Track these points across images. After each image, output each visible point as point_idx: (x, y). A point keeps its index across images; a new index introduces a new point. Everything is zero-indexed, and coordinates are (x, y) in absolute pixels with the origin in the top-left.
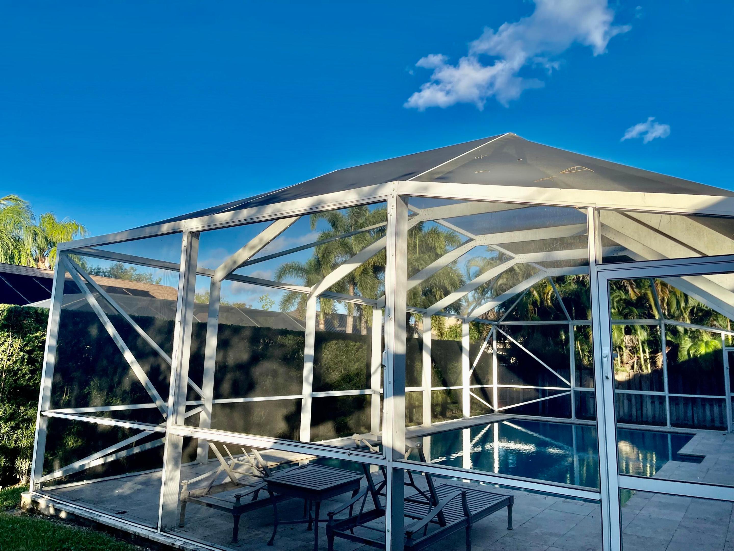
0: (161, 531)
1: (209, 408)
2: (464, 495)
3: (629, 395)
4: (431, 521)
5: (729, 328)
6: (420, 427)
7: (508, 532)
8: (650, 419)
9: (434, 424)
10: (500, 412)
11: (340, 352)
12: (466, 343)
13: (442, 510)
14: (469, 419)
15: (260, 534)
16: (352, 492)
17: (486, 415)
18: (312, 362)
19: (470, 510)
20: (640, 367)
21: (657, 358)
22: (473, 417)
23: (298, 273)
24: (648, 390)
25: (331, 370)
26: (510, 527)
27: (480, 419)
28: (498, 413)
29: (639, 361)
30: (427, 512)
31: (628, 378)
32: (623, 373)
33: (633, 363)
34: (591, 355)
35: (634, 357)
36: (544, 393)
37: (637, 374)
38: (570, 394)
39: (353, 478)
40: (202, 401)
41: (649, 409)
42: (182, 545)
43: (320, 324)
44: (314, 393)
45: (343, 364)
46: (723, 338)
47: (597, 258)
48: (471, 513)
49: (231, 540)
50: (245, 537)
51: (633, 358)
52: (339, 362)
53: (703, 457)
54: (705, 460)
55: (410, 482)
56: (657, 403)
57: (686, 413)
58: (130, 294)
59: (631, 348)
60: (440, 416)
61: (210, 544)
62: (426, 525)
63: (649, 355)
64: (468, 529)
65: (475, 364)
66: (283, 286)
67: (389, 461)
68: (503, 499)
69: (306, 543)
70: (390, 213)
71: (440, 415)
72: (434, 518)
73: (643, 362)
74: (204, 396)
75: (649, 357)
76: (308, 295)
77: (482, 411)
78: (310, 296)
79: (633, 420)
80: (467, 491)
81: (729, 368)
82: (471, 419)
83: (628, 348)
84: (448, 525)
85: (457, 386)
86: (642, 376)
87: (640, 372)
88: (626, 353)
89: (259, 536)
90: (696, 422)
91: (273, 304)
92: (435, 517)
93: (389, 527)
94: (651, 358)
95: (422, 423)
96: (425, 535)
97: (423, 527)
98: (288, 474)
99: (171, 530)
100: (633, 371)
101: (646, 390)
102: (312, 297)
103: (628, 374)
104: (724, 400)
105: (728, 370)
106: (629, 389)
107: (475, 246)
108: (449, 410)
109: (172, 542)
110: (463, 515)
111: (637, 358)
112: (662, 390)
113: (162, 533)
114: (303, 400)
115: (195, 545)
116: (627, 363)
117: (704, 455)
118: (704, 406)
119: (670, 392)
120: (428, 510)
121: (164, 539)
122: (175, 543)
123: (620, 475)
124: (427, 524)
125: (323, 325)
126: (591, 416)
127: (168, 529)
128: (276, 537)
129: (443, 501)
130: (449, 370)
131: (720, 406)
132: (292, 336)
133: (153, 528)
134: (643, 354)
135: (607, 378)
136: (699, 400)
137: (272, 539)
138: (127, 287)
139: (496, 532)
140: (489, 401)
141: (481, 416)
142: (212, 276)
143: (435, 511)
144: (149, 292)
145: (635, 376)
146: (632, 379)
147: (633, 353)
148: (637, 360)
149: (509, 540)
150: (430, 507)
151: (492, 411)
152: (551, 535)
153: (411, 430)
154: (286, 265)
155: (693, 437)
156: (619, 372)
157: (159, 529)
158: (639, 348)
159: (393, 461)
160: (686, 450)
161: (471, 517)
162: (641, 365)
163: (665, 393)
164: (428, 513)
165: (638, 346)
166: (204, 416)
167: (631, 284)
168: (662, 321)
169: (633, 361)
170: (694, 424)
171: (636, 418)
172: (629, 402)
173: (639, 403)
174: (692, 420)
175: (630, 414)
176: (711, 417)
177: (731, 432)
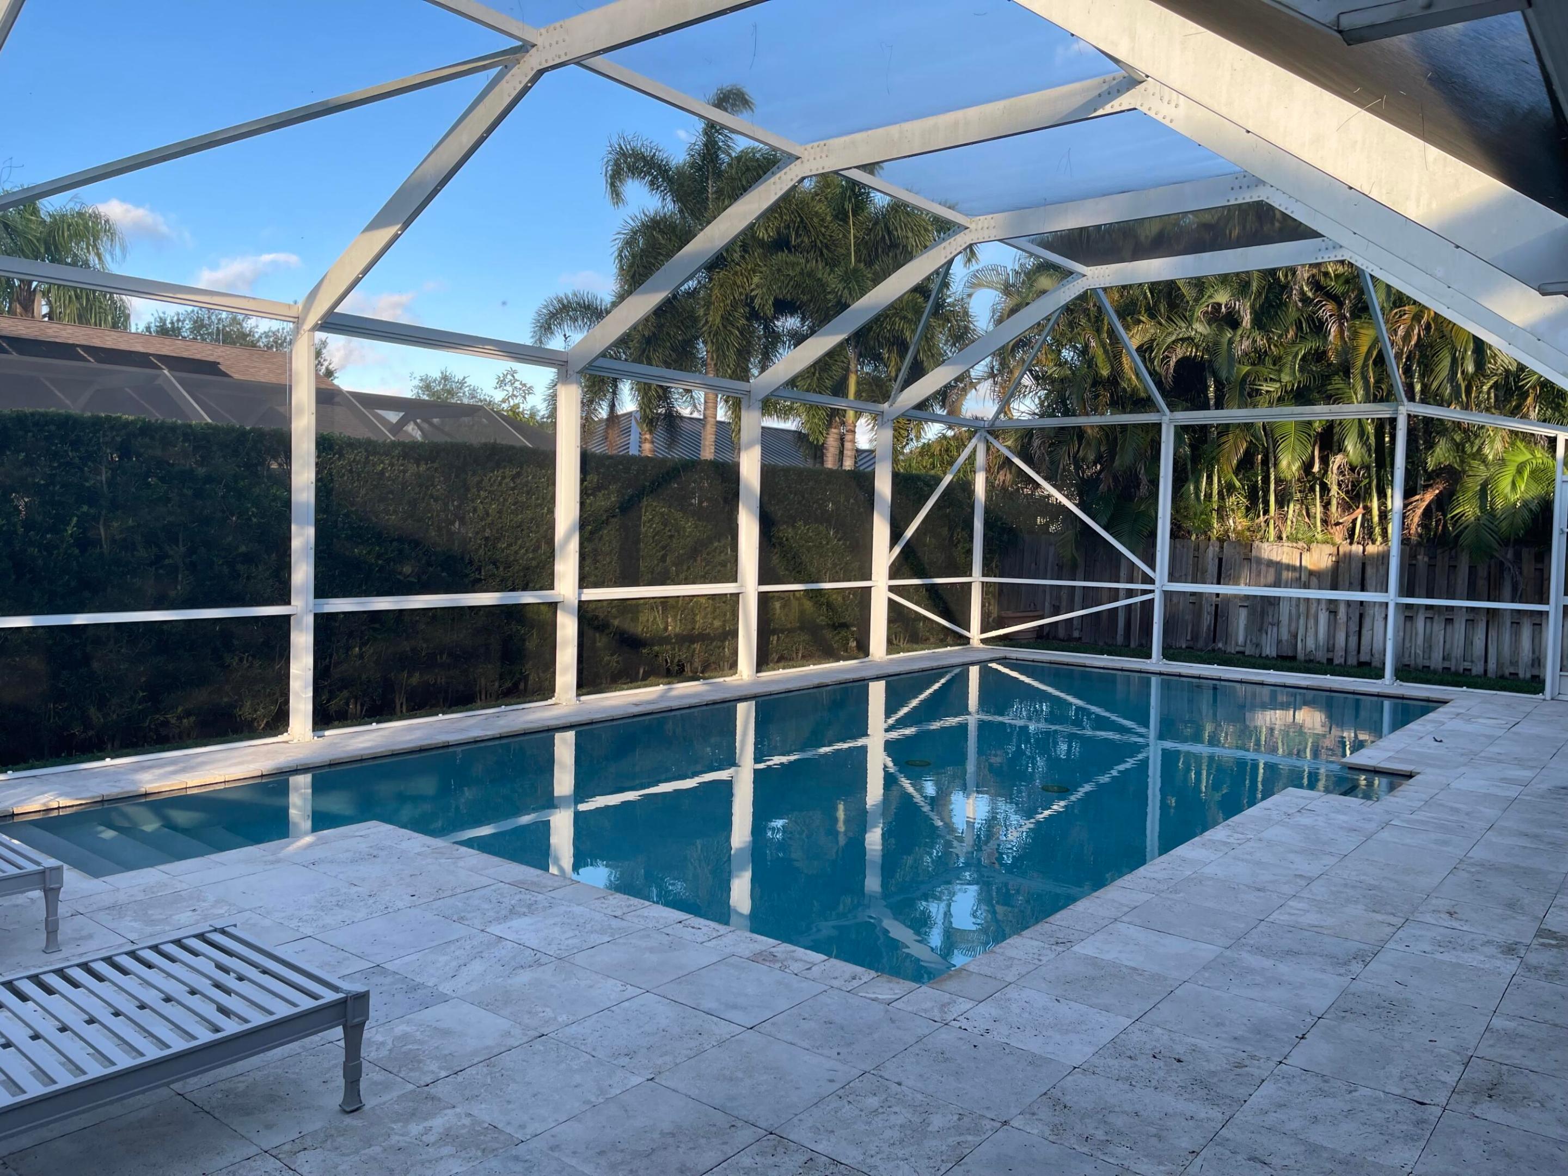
3: (1333, 603)
9: (765, 674)
10: (985, 641)
14: (884, 660)
17: (945, 649)
20: (1370, 531)
22: (898, 655)
27: (919, 658)
28: (982, 645)
29: (1368, 516)
31: (1336, 560)
32: (1324, 546)
33: (1354, 521)
35: (1358, 507)
37: (1357, 550)
38: (1153, 600)
51: (1353, 511)
53: (1409, 776)
54: (1405, 786)
57: (1468, 642)
59: (1351, 488)
65: (906, 536)
73: (1376, 519)
78: (299, 327)
81: (1565, 530)
82: (889, 660)
83: (1345, 489)
86: (1367, 553)
87: (1364, 544)
88: (1337, 497)
91: (529, 393)
100: (1350, 543)
102: (302, 331)
103: (1334, 550)
104: (1548, 614)
105: (1564, 537)
106: (1334, 587)
107: (800, 177)
111: (1363, 512)
114: (291, 619)
116: (1337, 524)
117: (1421, 768)
118: (1516, 624)
119: (1405, 595)
134: (1379, 499)
136: (1508, 613)
141: (924, 651)
144: (219, 363)
146: (1343, 563)
147: (1355, 498)
148: (1364, 515)
156: (1314, 546)
162: (1371, 526)
163: (1389, 597)
165: (1367, 482)
167: (1341, 317)
168: (1400, 408)
169: (1353, 516)
170: (1486, 671)
171: (1343, 653)
172: (1332, 617)
173: (1356, 618)
174: (1482, 662)
175: (1330, 646)
176: (1534, 652)
177: (1552, 699)
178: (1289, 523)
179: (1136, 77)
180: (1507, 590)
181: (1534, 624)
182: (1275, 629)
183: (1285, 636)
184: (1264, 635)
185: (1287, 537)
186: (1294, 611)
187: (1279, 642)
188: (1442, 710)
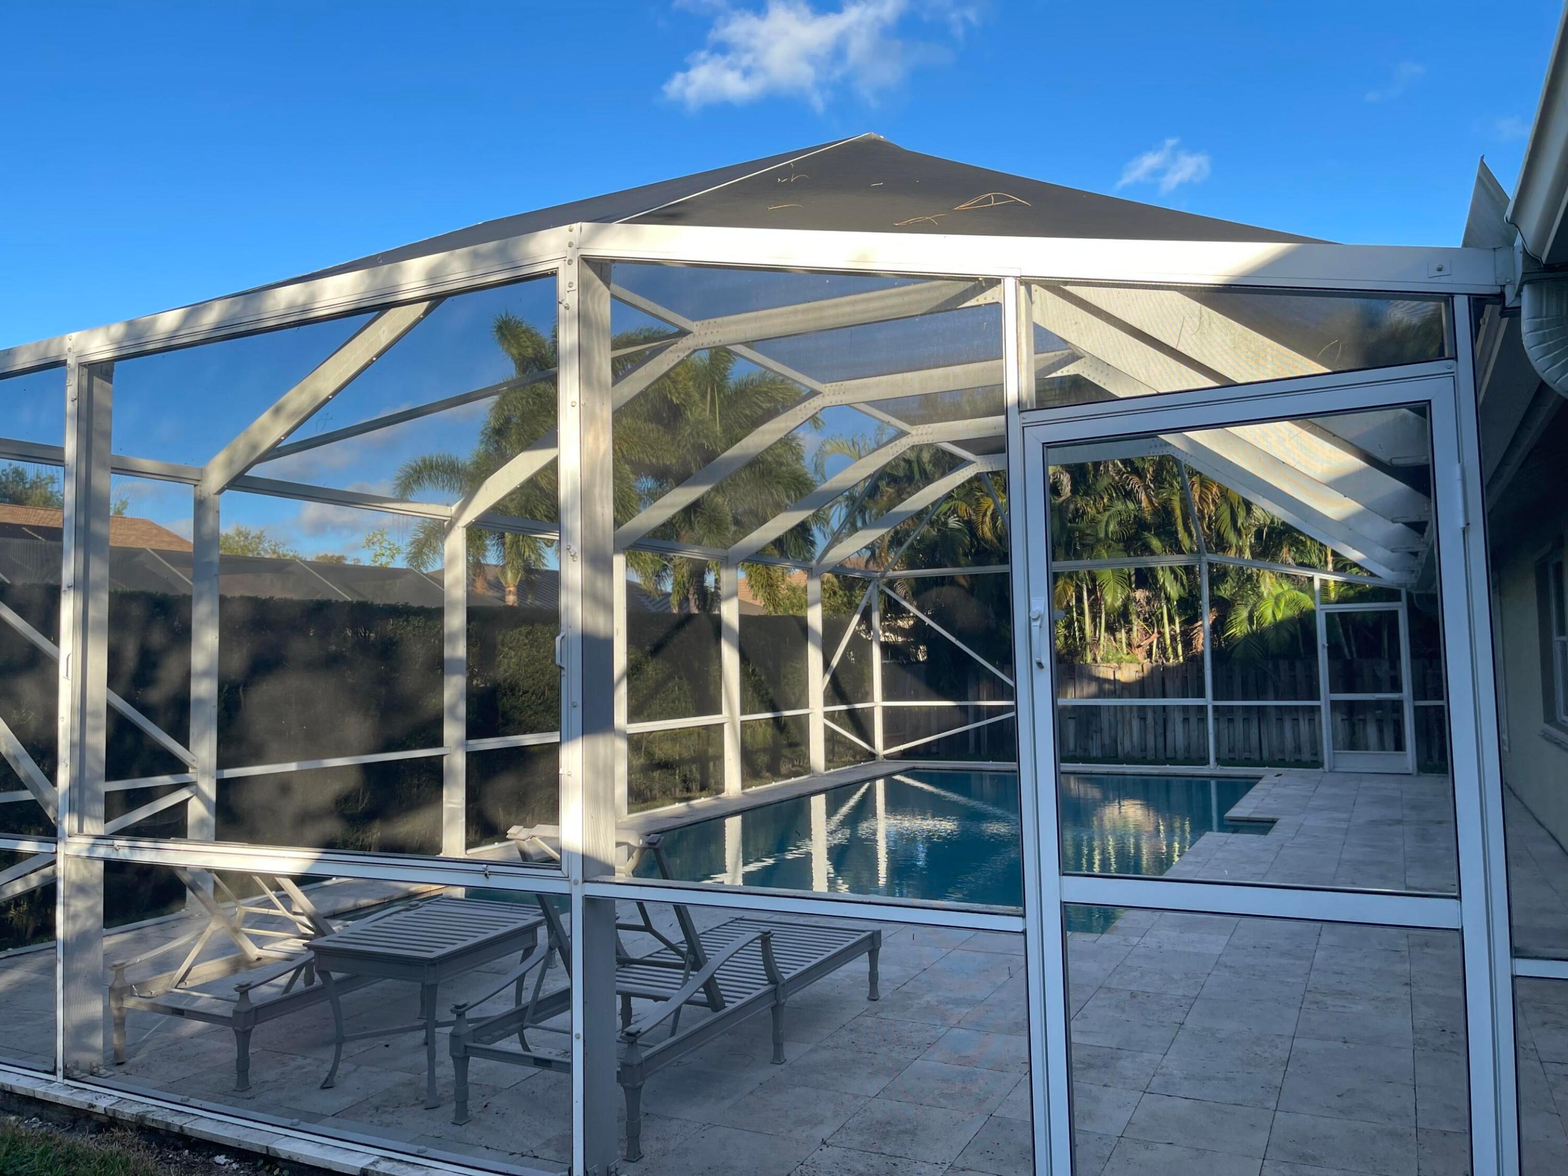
0: (65, 1077)
1: (209, 788)
2: (765, 939)
3: (1142, 708)
4: (688, 1002)
5: (1330, 566)
6: (719, 798)
7: (870, 1005)
8: (1181, 755)
9: (748, 790)
10: (887, 757)
11: (538, 652)
12: (815, 617)
13: (712, 976)
14: (822, 775)
15: (310, 1064)
16: (521, 952)
17: (859, 765)
18: (461, 673)
19: (780, 970)
20: (1163, 650)
21: (1195, 631)
22: (832, 770)
23: (450, 480)
24: (1178, 697)
25: (519, 691)
26: (873, 996)
27: (846, 773)
28: (885, 760)
29: (1161, 640)
30: (680, 981)
31: (1141, 675)
32: (1131, 665)
33: (1151, 645)
34: (1070, 633)
35: (1153, 632)
36: (979, 713)
37: (1158, 666)
39: (521, 924)
40: (191, 775)
41: (1178, 734)
42: (111, 1105)
43: (507, 593)
44: (471, 742)
45: (548, 677)
46: (1317, 585)
47: (1024, 396)
48: (783, 974)
49: (233, 1085)
50: (271, 1075)
51: (1150, 635)
52: (537, 672)
53: (1273, 822)
54: (1276, 827)
55: (641, 923)
56: (1193, 720)
57: (1247, 737)
58: (40, 538)
59: (1147, 616)
60: (768, 774)
61: (178, 1098)
62: (678, 1011)
63: (1180, 627)
64: (776, 1009)
65: (835, 662)
66: (381, 503)
67: (576, 883)
68: (858, 938)
69: (413, 1076)
70: (564, 303)
71: (767, 771)
72: (696, 994)
73: (1168, 642)
74: (194, 764)
75: (1181, 631)
76: (446, 523)
77: (854, 757)
78: (452, 524)
79: (1148, 758)
80: (772, 932)
81: (1326, 645)
82: (827, 775)
83: (1142, 617)
84: (730, 1007)
85: (802, 708)
86: (1166, 668)
87: (1163, 663)
88: (1137, 625)
89: (305, 1070)
90: (1265, 754)
92: (697, 991)
93: (578, 1028)
94: (1183, 633)
95: (723, 791)
96: (673, 1034)
97: (671, 1013)
98: (379, 923)
99: (92, 1074)
100: (1151, 662)
101: (1174, 697)
102: (456, 528)
103: (1139, 668)
104: (1319, 707)
105: (1326, 650)
106: (1143, 696)
107: (822, 407)
108: (786, 760)
109: (89, 1102)
110: (766, 982)
111: (1158, 636)
112: (1201, 694)
113: (66, 1081)
114: (445, 759)
115: (143, 1103)
116: (1139, 646)
117: (1276, 817)
118: (1281, 721)
119: (1215, 698)
120: (681, 976)
121: (72, 1094)
122: (94, 1103)
123: (1064, 875)
124: (680, 1008)
125: (514, 595)
126: (1070, 754)
127: (83, 1071)
128: (343, 1068)
129: (715, 957)
130: (785, 677)
131: (1311, 720)
132: (423, 620)
133: (46, 1072)
134: (1169, 626)
135: (1040, 665)
136: (1272, 711)
137: (332, 1073)
138: (33, 522)
139: (844, 1009)
140: (867, 736)
141: (848, 767)
142: (196, 483)
143: (698, 979)
145: (1153, 670)
146: (1148, 677)
147: (1151, 625)
148: (1158, 639)
149: (869, 1021)
150: (687, 975)
151: (872, 756)
152: (957, 1002)
153: (698, 806)
154: (424, 461)
155: (1256, 783)
156: (1123, 665)
157: (60, 1074)
158: (1162, 613)
159: (585, 881)
160: (1240, 810)
161: (783, 985)
162: (1165, 648)
163: (1207, 701)
164: (683, 985)
165: (1160, 611)
166: (197, 810)
167: (1147, 487)
168: (1203, 558)
169: (1150, 640)
170: (1261, 758)
171: (1154, 752)
172: (1142, 723)
173: (1161, 722)
174: (1258, 751)
175: (1143, 747)
176: (1295, 742)
177: (1330, 771)
178: (1101, 647)
179: (1078, 354)
180: (1271, 694)
181: (1293, 719)
182: (1099, 735)
183: (1107, 741)
184: (1090, 742)
185: (1102, 659)
186: (1112, 720)
187: (1103, 746)
188: (1261, 782)
